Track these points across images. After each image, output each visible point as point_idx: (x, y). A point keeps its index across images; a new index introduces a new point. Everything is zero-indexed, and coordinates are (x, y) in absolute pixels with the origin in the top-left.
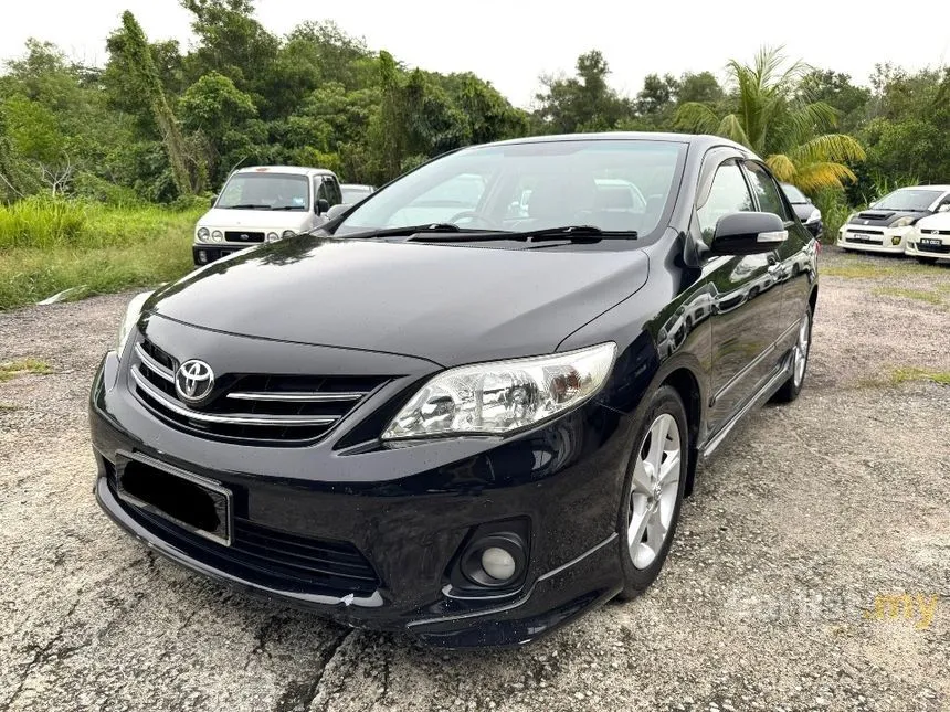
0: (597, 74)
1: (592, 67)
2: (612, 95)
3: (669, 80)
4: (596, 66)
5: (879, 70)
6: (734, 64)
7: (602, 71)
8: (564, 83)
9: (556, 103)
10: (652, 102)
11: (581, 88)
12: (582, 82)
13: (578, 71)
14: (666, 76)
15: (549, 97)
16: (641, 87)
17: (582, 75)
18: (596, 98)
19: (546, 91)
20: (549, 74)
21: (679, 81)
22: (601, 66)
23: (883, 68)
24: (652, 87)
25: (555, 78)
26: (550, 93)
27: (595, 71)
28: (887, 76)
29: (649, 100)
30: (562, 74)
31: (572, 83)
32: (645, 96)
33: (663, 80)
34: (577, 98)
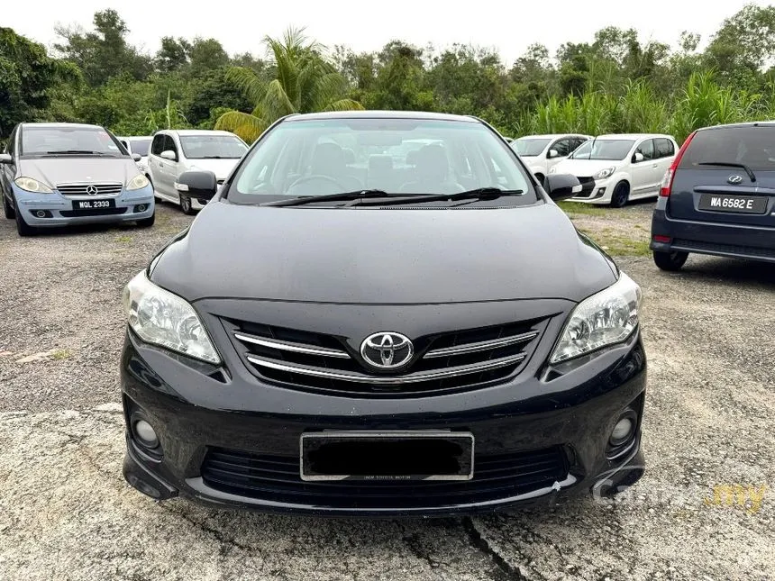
0: (116, 31)
1: (109, 22)
2: (132, 52)
3: (183, 43)
4: (114, 24)
5: (338, 50)
6: (269, 39)
7: (120, 28)
8: (84, 37)
9: (77, 55)
10: (171, 61)
11: (101, 43)
12: (102, 37)
13: (97, 27)
14: (180, 39)
15: (69, 49)
16: (159, 47)
17: (101, 31)
18: (117, 53)
19: (65, 42)
20: (65, 27)
21: (192, 45)
22: (118, 24)
23: (340, 49)
24: (169, 46)
25: (73, 31)
26: (68, 44)
27: (113, 28)
28: (343, 55)
29: (167, 59)
30: (80, 28)
31: (92, 38)
32: (164, 55)
33: (178, 43)
34: (100, 52)
